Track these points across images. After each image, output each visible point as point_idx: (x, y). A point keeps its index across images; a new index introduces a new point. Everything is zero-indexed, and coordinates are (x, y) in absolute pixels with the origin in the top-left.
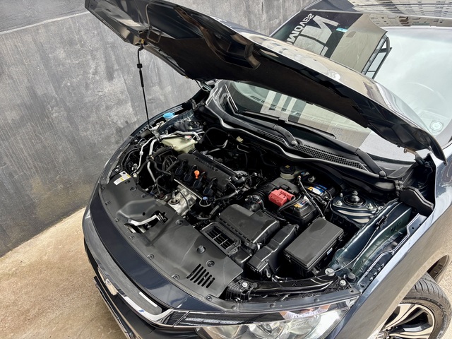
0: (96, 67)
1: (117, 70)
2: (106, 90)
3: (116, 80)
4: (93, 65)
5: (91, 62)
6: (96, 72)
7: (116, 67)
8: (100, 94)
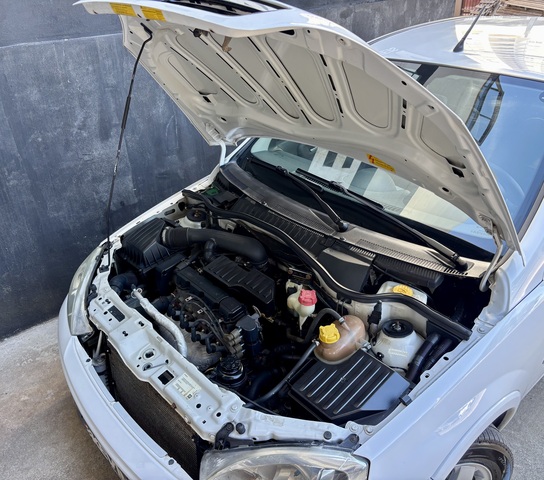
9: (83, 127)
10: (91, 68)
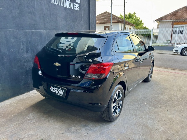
0: (23, 47)
2: (25, 56)
3: (29, 53)
4: (22, 47)
5: (22, 45)
7: (30, 49)
8: (23, 56)
9: (22, 49)
10: (25, 36)
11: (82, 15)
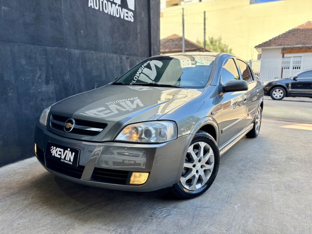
0: (41, 75)
1: (52, 80)
2: (43, 89)
3: (50, 85)
4: (39, 73)
5: (38, 71)
6: (40, 77)
7: (51, 78)
8: (40, 90)
9: (39, 78)
10: (44, 57)
11: (138, 30)
